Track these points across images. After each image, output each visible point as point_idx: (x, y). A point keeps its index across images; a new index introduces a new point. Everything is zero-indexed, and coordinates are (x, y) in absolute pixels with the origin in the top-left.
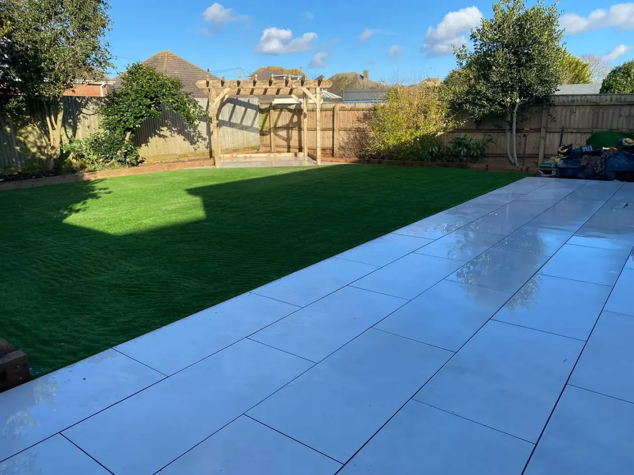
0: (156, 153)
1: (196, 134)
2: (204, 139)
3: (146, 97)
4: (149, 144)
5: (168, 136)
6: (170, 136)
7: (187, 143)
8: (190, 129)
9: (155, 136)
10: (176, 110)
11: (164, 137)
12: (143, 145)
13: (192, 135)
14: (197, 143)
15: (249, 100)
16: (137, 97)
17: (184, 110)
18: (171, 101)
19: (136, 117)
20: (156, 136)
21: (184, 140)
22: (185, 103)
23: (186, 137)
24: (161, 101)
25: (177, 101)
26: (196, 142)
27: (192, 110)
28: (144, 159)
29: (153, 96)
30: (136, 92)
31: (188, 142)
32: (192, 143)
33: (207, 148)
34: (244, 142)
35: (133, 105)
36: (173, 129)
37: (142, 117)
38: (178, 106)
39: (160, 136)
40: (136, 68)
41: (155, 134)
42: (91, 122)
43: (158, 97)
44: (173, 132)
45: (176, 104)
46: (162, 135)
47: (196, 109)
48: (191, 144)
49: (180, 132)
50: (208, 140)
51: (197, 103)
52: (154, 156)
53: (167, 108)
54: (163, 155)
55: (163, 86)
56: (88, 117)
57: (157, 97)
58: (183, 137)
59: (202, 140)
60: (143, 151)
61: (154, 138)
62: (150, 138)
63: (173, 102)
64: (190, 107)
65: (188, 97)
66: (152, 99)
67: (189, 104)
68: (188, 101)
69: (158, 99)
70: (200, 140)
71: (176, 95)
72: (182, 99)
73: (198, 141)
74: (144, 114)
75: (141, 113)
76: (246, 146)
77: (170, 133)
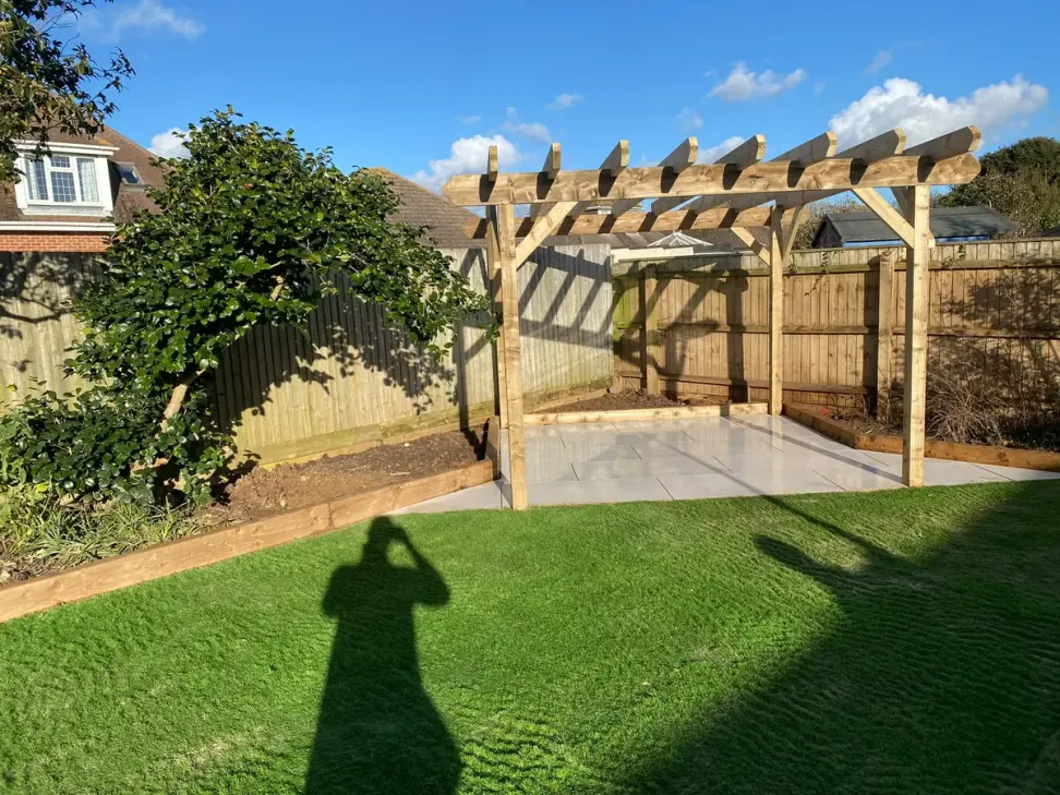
0: (308, 431)
1: (425, 360)
2: (447, 376)
3: (244, 243)
4: (266, 405)
5: (334, 375)
6: (340, 375)
7: (398, 392)
8: (406, 347)
9: (289, 380)
10: (367, 293)
11: (322, 378)
12: (247, 414)
13: (411, 365)
14: (427, 389)
15: (581, 252)
16: (208, 246)
17: (397, 293)
18: (345, 258)
19: (196, 329)
20: (295, 377)
21: (387, 382)
22: (403, 267)
23: (392, 374)
24: (304, 262)
25: (370, 258)
26: (423, 387)
27: (428, 291)
28: (253, 458)
29: (273, 241)
30: (207, 224)
31: (399, 389)
32: (413, 389)
33: (454, 401)
34: (571, 370)
35: (187, 280)
36: (351, 349)
37: (230, 324)
38: (373, 277)
39: (307, 376)
40: (214, 137)
41: (290, 373)
42: (32, 349)
43: (295, 245)
44: (348, 360)
45: (367, 271)
46: (316, 372)
47: (441, 288)
48: (410, 394)
49: (371, 360)
50: (455, 380)
51: (447, 266)
52: (300, 442)
53: (328, 289)
54: (331, 436)
55: (314, 199)
56: (24, 327)
57: (288, 243)
58: (382, 375)
59: (441, 378)
60: (251, 432)
61: (286, 385)
62: (272, 386)
63: (353, 262)
64: (419, 280)
65: (416, 245)
66: (268, 251)
67: (415, 269)
68: (413, 257)
69: (293, 252)
70: (435, 378)
71: (368, 235)
72: (390, 251)
73: (430, 382)
74: (236, 313)
75: (218, 310)
76: (577, 380)
77: (340, 365)
